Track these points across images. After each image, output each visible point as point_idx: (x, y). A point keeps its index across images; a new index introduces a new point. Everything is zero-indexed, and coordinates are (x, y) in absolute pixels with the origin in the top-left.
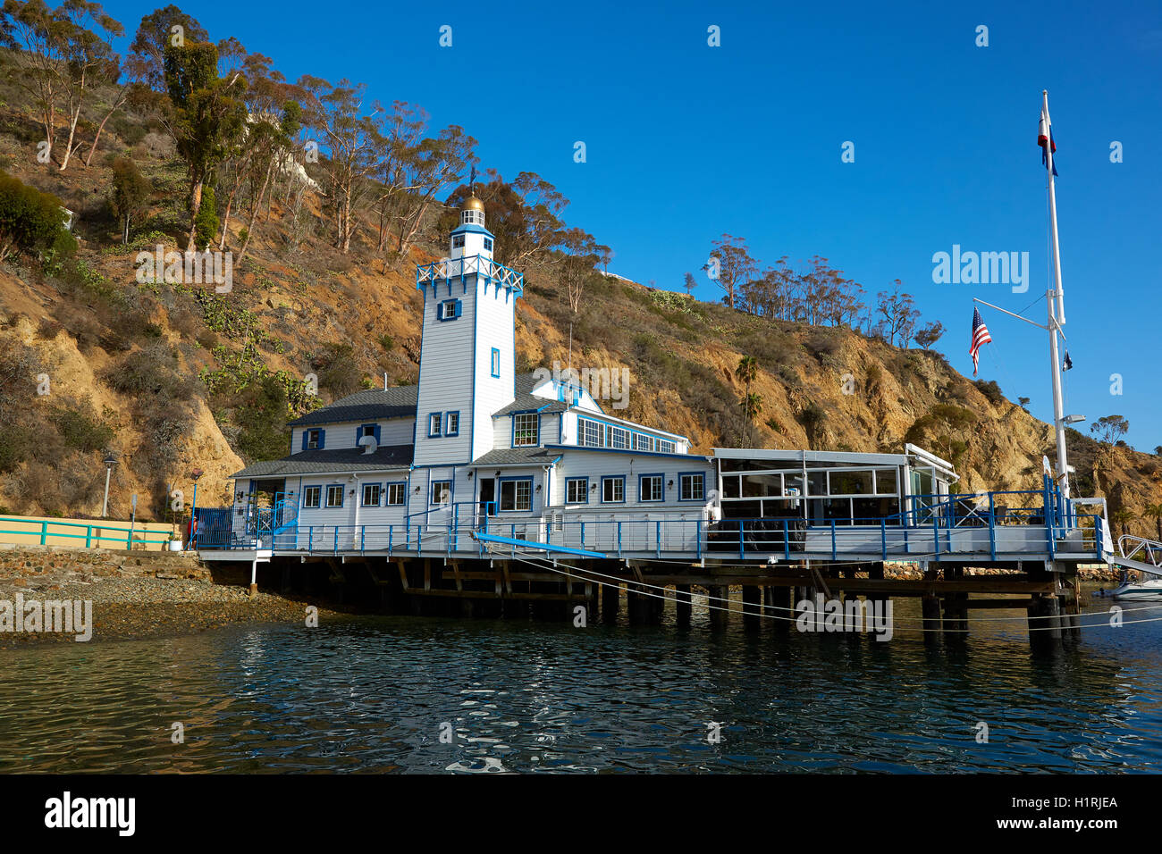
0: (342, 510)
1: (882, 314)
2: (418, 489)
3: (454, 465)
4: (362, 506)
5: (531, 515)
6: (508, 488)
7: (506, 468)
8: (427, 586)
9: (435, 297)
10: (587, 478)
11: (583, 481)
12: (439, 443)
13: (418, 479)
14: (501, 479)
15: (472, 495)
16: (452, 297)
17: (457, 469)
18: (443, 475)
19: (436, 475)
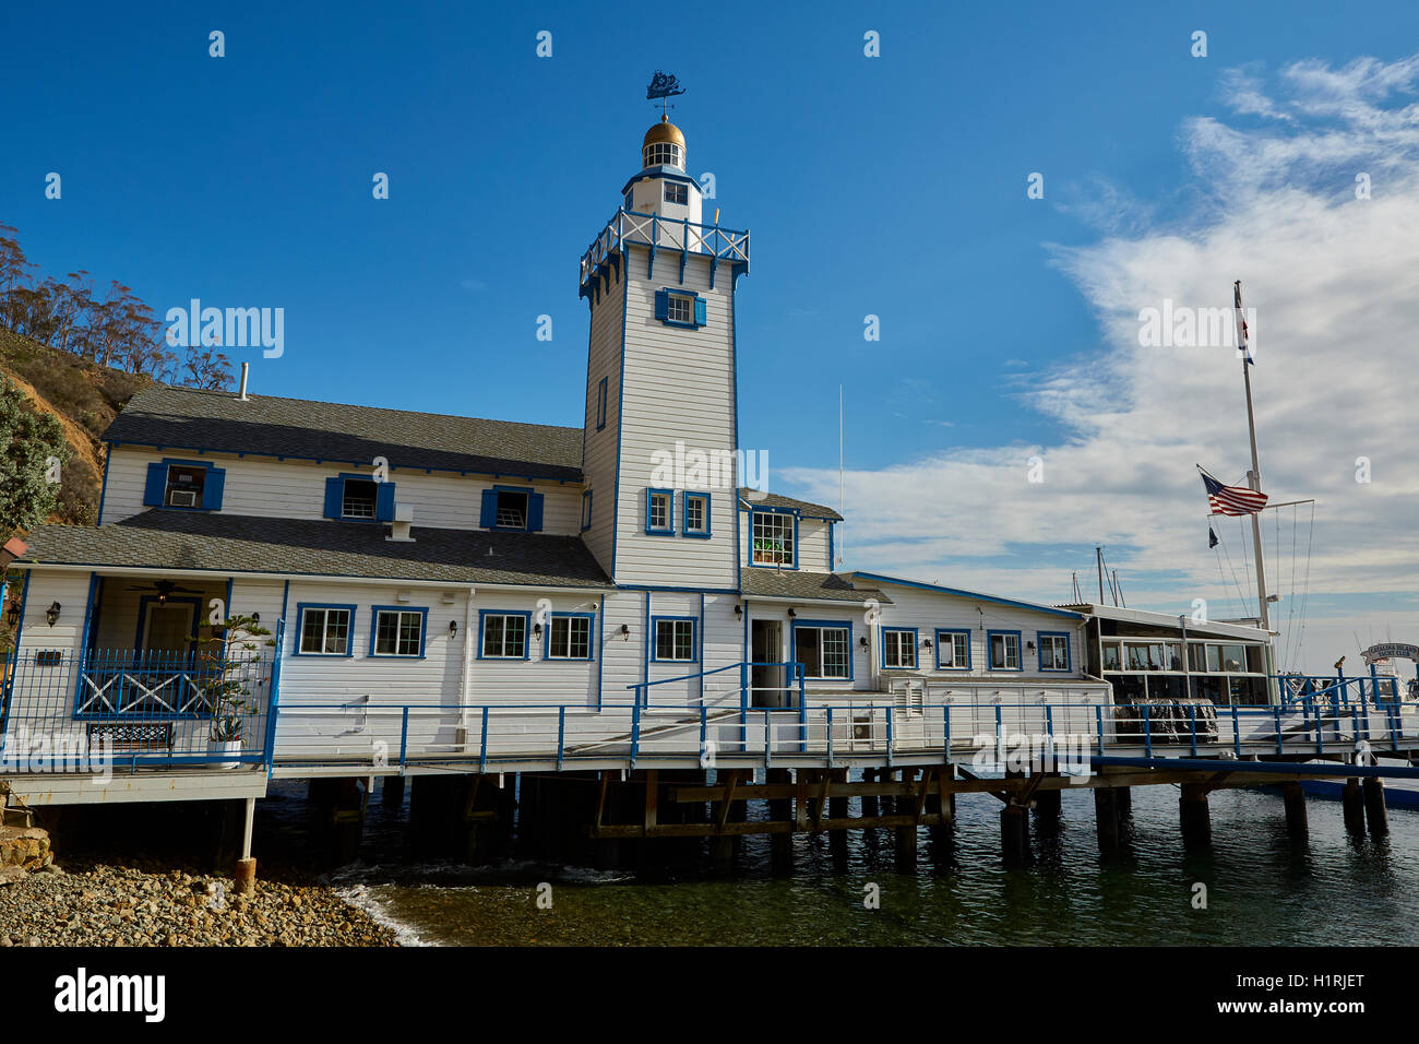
0: (421, 663)
1: (189, 370)
2: (624, 629)
3: (701, 592)
4: (479, 658)
5: (850, 686)
6: (806, 639)
7: (803, 606)
8: (651, 821)
9: (650, 277)
10: (916, 629)
11: (909, 636)
12: (668, 546)
13: (620, 610)
14: (793, 622)
15: (739, 647)
16: (684, 287)
17: (708, 599)
18: (680, 608)
19: (664, 607)
